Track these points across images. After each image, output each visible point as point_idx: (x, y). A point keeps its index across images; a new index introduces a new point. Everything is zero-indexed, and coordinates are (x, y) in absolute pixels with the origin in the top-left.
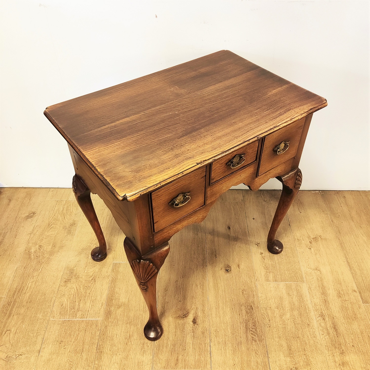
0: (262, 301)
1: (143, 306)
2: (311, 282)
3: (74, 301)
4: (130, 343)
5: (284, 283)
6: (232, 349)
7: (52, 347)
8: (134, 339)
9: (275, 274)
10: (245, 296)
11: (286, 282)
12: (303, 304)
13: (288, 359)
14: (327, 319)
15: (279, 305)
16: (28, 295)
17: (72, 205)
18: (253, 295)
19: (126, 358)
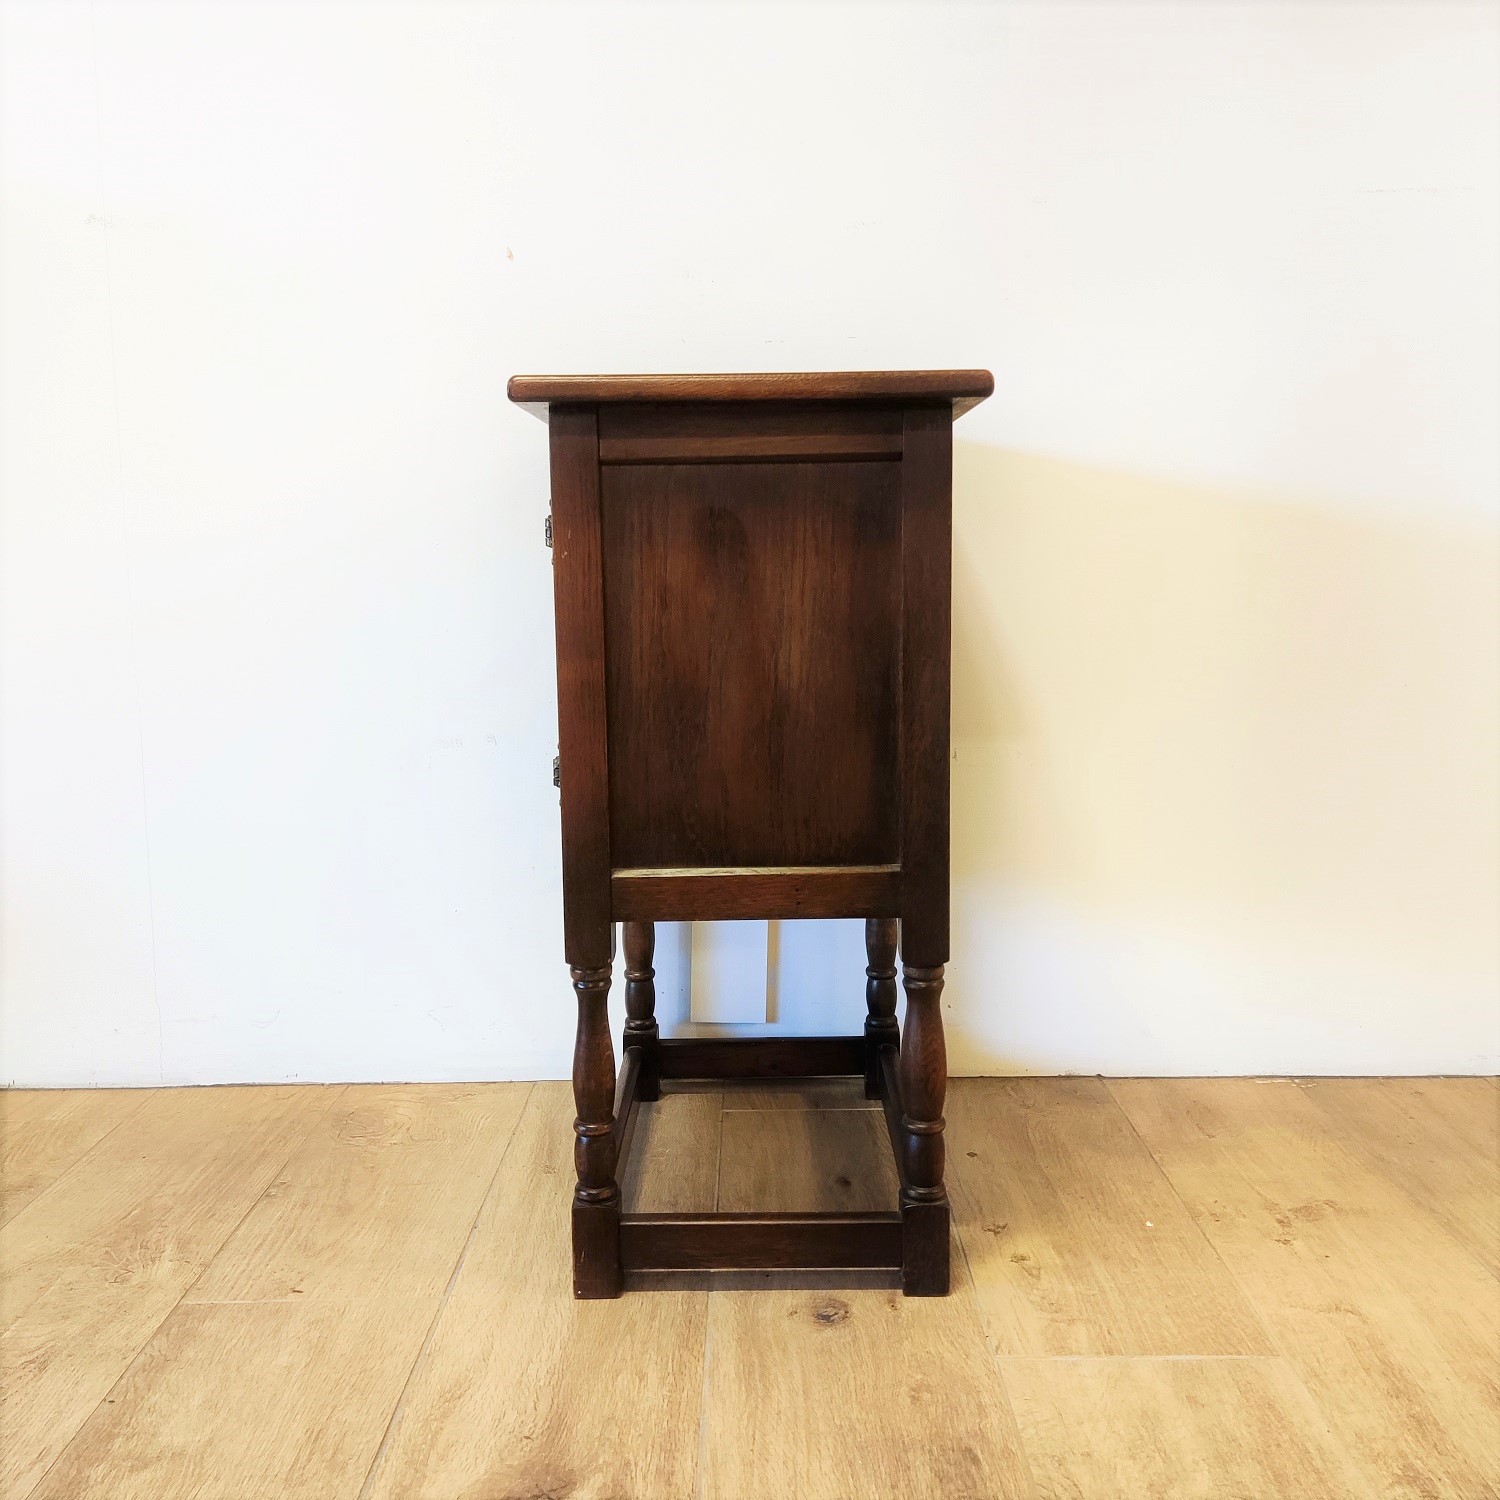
0: (1032, 1431)
2: (1314, 1354)
5: (1161, 1358)
9: (1101, 1327)
10: (932, 1409)
11: (1168, 1354)
12: (1286, 1437)
15: (1140, 1442)
18: (980, 1405)
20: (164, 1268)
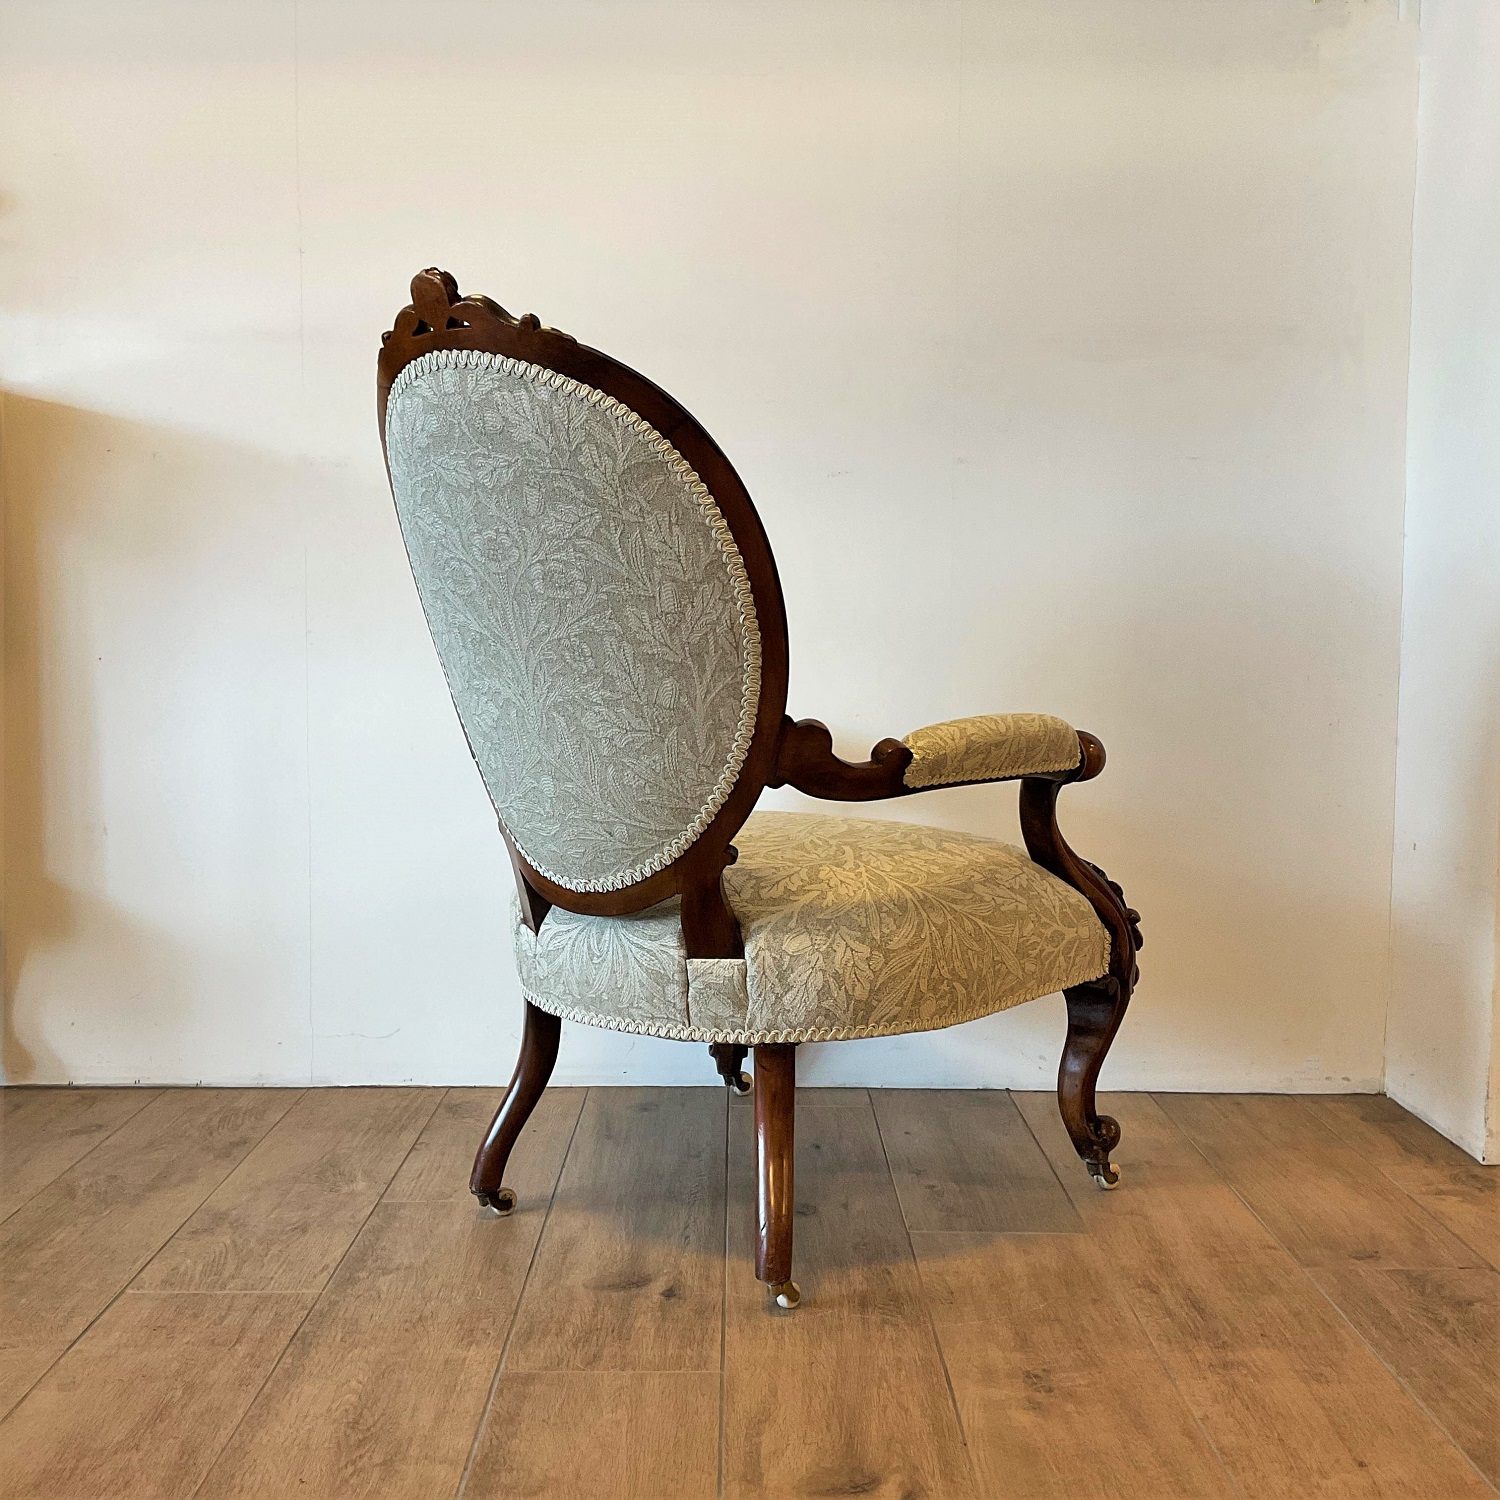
1: (478, 1269)
3: (222, 1262)
4: (420, 1329)
5: (1012, 1233)
6: (806, 1337)
7: (121, 1336)
8: (436, 1324)
9: (977, 1219)
11: (1017, 1231)
12: (1078, 1267)
13: (1018, 1355)
14: (1166, 1291)
16: (49, 1252)
17: (241, 1114)
19: (404, 1353)
20: (361, 1185)
